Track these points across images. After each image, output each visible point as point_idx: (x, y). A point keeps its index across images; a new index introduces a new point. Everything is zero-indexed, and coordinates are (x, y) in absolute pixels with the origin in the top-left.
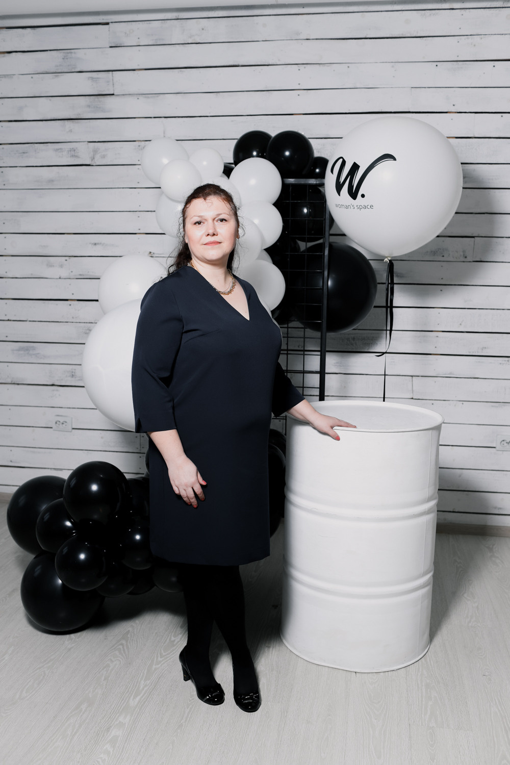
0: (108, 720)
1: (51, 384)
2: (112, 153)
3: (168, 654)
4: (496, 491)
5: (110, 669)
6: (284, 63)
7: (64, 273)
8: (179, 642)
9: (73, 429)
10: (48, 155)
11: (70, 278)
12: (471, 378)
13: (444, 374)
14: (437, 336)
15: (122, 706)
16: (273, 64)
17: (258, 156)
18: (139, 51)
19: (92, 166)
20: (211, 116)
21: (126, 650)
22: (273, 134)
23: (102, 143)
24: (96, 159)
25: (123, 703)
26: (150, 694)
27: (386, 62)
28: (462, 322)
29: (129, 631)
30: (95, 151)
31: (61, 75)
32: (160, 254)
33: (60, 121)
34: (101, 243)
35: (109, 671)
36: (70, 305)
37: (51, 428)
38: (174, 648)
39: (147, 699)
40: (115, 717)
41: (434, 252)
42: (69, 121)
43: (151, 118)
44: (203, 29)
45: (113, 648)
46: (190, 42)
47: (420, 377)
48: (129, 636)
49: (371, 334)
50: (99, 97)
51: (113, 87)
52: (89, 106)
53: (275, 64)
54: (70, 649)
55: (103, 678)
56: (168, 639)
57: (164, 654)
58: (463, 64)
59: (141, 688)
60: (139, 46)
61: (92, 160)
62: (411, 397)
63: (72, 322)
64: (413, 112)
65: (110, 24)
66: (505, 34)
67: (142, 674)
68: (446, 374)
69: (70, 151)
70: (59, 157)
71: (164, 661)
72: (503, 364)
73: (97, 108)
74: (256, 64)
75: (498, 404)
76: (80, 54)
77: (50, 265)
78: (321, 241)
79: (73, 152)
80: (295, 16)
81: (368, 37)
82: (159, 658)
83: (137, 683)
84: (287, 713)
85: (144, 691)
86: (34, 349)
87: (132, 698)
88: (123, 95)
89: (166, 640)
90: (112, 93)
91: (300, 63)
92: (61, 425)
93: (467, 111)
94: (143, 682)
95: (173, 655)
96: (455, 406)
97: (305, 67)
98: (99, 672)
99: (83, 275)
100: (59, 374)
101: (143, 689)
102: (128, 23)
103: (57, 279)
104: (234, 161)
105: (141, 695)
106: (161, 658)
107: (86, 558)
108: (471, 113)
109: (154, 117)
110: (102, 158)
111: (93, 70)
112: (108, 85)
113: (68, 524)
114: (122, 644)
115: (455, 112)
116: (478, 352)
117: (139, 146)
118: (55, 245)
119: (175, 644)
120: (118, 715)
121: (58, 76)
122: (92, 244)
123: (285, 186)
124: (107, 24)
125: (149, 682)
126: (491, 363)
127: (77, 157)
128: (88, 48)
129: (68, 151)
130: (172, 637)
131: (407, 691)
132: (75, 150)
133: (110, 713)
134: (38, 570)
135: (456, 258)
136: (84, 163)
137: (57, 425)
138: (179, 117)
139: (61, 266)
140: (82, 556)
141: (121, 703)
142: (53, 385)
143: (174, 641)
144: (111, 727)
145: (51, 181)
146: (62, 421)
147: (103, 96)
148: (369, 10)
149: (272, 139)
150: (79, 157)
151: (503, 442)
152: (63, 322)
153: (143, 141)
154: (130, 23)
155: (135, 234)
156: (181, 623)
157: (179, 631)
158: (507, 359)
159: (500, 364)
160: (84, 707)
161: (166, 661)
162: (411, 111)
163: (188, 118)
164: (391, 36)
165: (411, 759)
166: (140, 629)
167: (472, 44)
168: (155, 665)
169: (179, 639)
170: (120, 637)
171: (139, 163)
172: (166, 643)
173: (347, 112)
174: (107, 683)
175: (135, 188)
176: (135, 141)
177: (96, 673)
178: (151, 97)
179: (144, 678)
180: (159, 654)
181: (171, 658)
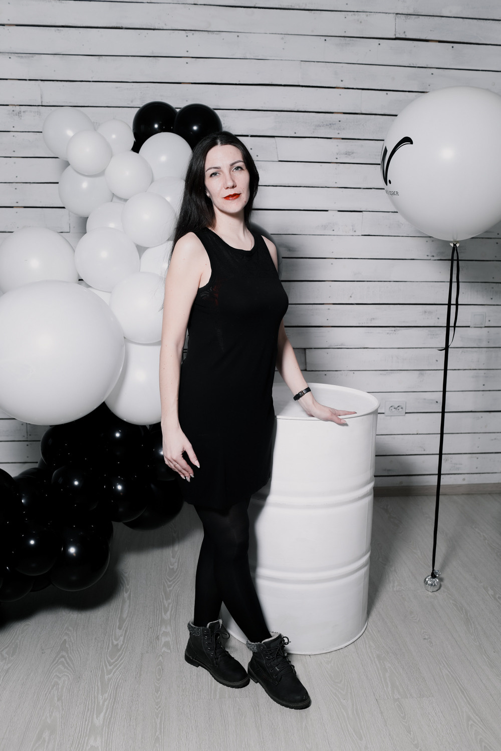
0: (78, 745)
3: (116, 661)
4: (385, 454)
5: (60, 687)
6: (170, 28)
8: (123, 645)
12: (362, 348)
14: (329, 309)
15: (87, 727)
16: (159, 28)
18: (9, 3)
20: (93, 81)
21: (70, 663)
22: (177, 106)
25: (88, 724)
26: (112, 708)
27: (275, 34)
28: (352, 295)
29: (65, 640)
38: (120, 653)
39: (111, 716)
41: (325, 226)
43: (26, 80)
45: (55, 662)
47: (313, 350)
48: (67, 646)
53: (162, 28)
54: (7, 671)
55: (56, 699)
56: (111, 645)
57: (112, 661)
58: (350, 40)
59: (101, 703)
64: (302, 86)
67: (96, 688)
68: (338, 346)
71: (114, 670)
72: (391, 333)
74: (141, 27)
75: (386, 371)
81: (257, 6)
82: (108, 666)
83: (94, 698)
85: (105, 706)
87: (95, 716)
89: (109, 645)
91: (188, 29)
93: (355, 87)
94: (100, 697)
95: (122, 662)
96: (346, 375)
97: (193, 34)
98: (50, 693)
101: (103, 704)
105: (104, 711)
106: (110, 666)
108: (358, 89)
109: (30, 80)
114: (63, 657)
115: (343, 88)
116: (367, 323)
117: (13, 111)
119: (119, 648)
120: (87, 738)
125: (107, 695)
126: (379, 333)
130: (114, 641)
133: (78, 736)
135: (346, 232)
141: (85, 724)
143: (117, 645)
151: (391, 408)
153: (17, 105)
155: (12, 207)
156: (118, 624)
157: (119, 632)
158: (393, 329)
159: (388, 333)
160: (46, 735)
161: (117, 669)
162: (301, 84)
163: (68, 83)
164: (280, 7)
165: (390, 735)
166: (77, 636)
167: (358, 21)
168: (107, 675)
169: (122, 643)
170: (59, 647)
171: (14, 130)
172: (110, 648)
173: (238, 83)
174: (62, 703)
175: (11, 157)
176: (8, 105)
177: (46, 695)
178: (26, 57)
179: (100, 692)
180: (107, 662)
181: (120, 666)
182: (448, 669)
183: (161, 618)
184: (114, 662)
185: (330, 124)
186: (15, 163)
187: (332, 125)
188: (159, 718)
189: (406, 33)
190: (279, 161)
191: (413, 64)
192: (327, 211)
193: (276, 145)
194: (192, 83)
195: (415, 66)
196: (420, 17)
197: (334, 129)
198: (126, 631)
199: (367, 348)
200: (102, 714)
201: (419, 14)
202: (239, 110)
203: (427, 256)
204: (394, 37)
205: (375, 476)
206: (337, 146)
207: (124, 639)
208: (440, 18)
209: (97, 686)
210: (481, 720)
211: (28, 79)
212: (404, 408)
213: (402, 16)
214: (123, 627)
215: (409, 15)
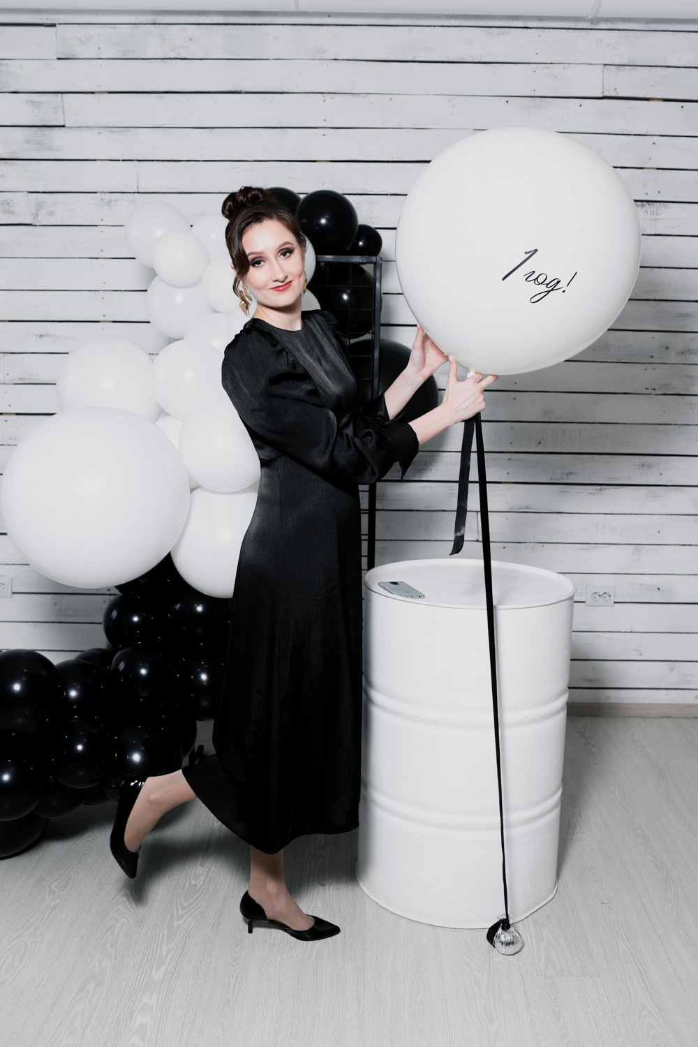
0: (128, 1002)
2: (63, 209)
3: (190, 905)
4: (585, 658)
5: (116, 931)
6: (303, 91)
8: (202, 886)
9: (14, 593)
11: (5, 384)
12: (553, 513)
13: (519, 509)
14: (510, 459)
16: (289, 91)
18: (100, 66)
19: (35, 226)
20: (202, 161)
22: (302, 193)
23: (48, 194)
24: (39, 217)
25: (144, 978)
26: (177, 961)
27: (441, 95)
28: (542, 440)
30: (39, 206)
34: (49, 335)
35: (116, 934)
36: (6, 421)
38: (198, 894)
39: (175, 971)
40: (136, 999)
43: (118, 160)
44: (191, 40)
45: (114, 901)
46: (172, 57)
49: (424, 457)
50: (44, 129)
51: (64, 115)
52: (29, 142)
53: (292, 91)
54: (54, 908)
55: (109, 945)
56: (187, 885)
57: (186, 905)
58: (542, 101)
59: (164, 953)
60: (100, 59)
61: (34, 218)
62: (476, 539)
63: (9, 445)
65: (57, 26)
66: (594, 64)
67: (161, 935)
68: (521, 508)
69: (2, 204)
71: (188, 915)
72: (594, 493)
73: (41, 144)
74: (266, 91)
75: (588, 545)
76: (13, 66)
78: (368, 337)
79: (7, 206)
80: (318, 27)
81: (416, 59)
82: (180, 910)
83: (157, 947)
84: (364, 972)
85: (169, 958)
87: (155, 968)
88: (78, 127)
89: (185, 885)
90: (62, 124)
91: (325, 91)
94: (164, 946)
95: (199, 905)
96: (533, 549)
97: (332, 98)
98: (102, 937)
99: (24, 379)
101: (167, 954)
102: (84, 25)
105: (167, 964)
106: (182, 910)
109: (123, 160)
110: (49, 215)
111: (33, 90)
112: (56, 112)
114: (126, 895)
116: (562, 479)
117: (102, 200)
119: (197, 889)
120: (140, 994)
122: (37, 336)
123: (318, 263)
124: (54, 25)
125: (173, 945)
126: (579, 493)
127: (12, 213)
128: (26, 59)
130: (192, 881)
132: (9, 204)
136: (23, 222)
138: (158, 161)
141: (140, 978)
143: (196, 885)
144: (134, 1011)
147: (49, 128)
148: (419, 24)
149: (300, 202)
150: (15, 214)
151: (594, 595)
153: (107, 192)
154: (87, 26)
155: (98, 322)
156: (200, 860)
157: (200, 870)
158: (598, 487)
159: (591, 493)
160: (91, 987)
161: (191, 915)
163: (171, 163)
164: (447, 60)
165: (531, 1020)
167: (552, 75)
168: (177, 921)
169: (202, 883)
171: (102, 224)
174: (116, 951)
175: (97, 258)
176: (96, 193)
177: (97, 939)
178: (119, 132)
179: (165, 940)
180: (179, 905)
181: (196, 910)
182: (627, 943)
184: (188, 906)
186: (102, 266)
188: (234, 977)
189: (617, 90)
191: (627, 131)
194: (331, 161)
195: (630, 133)
196: (638, 68)
198: (209, 870)
200: (164, 968)
201: (636, 64)
202: (391, 195)
203: (647, 389)
204: (601, 95)
205: (569, 688)
207: (205, 879)
208: (665, 68)
209: (163, 933)
210: (660, 1011)
211: (121, 162)
212: (612, 595)
213: (612, 67)
214: (207, 864)
215: (622, 65)
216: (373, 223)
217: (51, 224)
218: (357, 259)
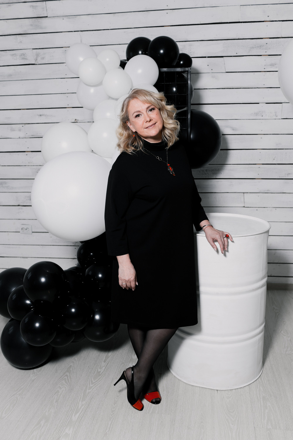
0: (59, 431)
1: (17, 205)
2: (48, 56)
3: (96, 382)
5: (59, 394)
7: (22, 135)
8: (103, 372)
9: (33, 232)
10: (7, 58)
11: (26, 138)
12: (281, 193)
13: (264, 191)
14: (259, 167)
15: (67, 421)
17: (142, 54)
19: (36, 64)
20: (111, 29)
21: (69, 380)
22: (152, 39)
23: (42, 49)
24: (38, 60)
25: (68, 419)
26: (85, 411)
28: (275, 158)
29: (71, 366)
30: (37, 55)
31: (13, 5)
32: (83, 120)
33: (13, 36)
34: (44, 115)
35: (59, 396)
36: (27, 155)
37: (19, 232)
38: (100, 377)
39: (83, 416)
40: (63, 430)
41: (257, 113)
42: (19, 35)
43: (72, 32)
45: (61, 379)
47: (249, 194)
48: (71, 369)
49: (218, 167)
50: (38, 19)
51: (47, 12)
52: (32, 25)
54: (33, 380)
55: (55, 401)
56: (96, 371)
57: (94, 381)
59: (80, 407)
61: (36, 61)
62: (243, 206)
63: (29, 166)
64: (241, 22)
68: (265, 191)
69: (21, 55)
70: (14, 59)
71: (94, 387)
73: (37, 26)
77: (13, 130)
78: (185, 109)
79: (23, 56)
83: (77, 404)
84: (174, 422)
85: (81, 409)
86: (5, 183)
87: (74, 414)
88: (53, 17)
89: (95, 371)
90: (46, 16)
92: (25, 230)
93: (277, 20)
94: (80, 403)
95: (100, 383)
96: (271, 211)
98: (52, 397)
99: (34, 136)
100: (22, 199)
103: (17, 138)
104: (127, 58)
105: (80, 412)
106: (92, 384)
107: (40, 326)
108: (279, 21)
109: (74, 31)
110: (42, 59)
112: (43, 10)
113: (28, 302)
114: (67, 376)
115: (269, 21)
116: (285, 177)
117: (65, 51)
118: (15, 117)
119: (100, 374)
120: (65, 427)
121: (10, 5)
122: (39, 115)
123: (161, 74)
125: (84, 402)
127: (26, 59)
129: (20, 55)
130: (99, 369)
131: (251, 403)
132: (24, 55)
134: (11, 330)
135: (271, 117)
136: (31, 63)
137: (23, 230)
138: (90, 31)
139: (20, 130)
140: (37, 325)
141: (67, 418)
142: (19, 205)
143: (100, 371)
144: (60, 437)
145: (10, 75)
146: (25, 228)
147: (40, 18)
149: (151, 42)
150: (27, 59)
152: (23, 166)
153: (68, 47)
155: (66, 108)
156: (104, 359)
157: (103, 364)
160: (42, 423)
161: (95, 387)
162: (240, 21)
163: (96, 31)
166: (78, 364)
168: (88, 390)
169: (103, 370)
170: (66, 370)
172: (95, 374)
173: (199, 23)
174: (58, 404)
175: (64, 78)
176: (63, 47)
177: (50, 397)
178: (72, 18)
179: (81, 400)
180: (90, 381)
181: (98, 385)
183: (131, 357)
184: (95, 382)
185: (260, 46)
186: (67, 82)
187: (261, 47)
188: (111, 421)
190: (226, 72)
192: (259, 103)
193: (224, 62)
194: (171, 26)
197: (263, 49)
198: (108, 364)
199: (285, 193)
200: (78, 414)
202: (200, 41)
206: (265, 60)
207: (105, 369)
209: (81, 396)
211: (73, 31)
214: (107, 361)
216: (192, 55)
217: (43, 63)
218: (179, 70)
